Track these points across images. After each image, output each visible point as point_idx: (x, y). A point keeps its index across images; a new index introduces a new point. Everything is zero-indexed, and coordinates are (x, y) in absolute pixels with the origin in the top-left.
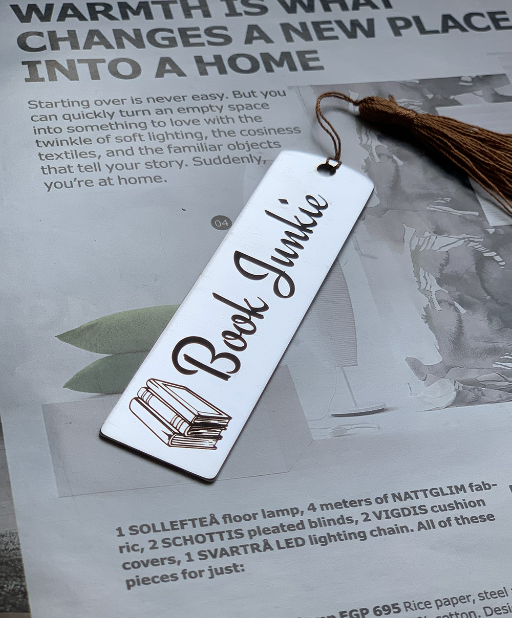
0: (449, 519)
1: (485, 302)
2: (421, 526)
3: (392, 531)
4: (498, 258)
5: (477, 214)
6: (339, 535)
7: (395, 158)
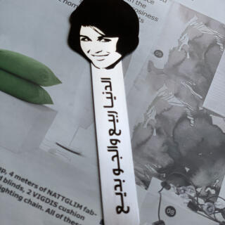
0: (62, 216)
1: (169, 136)
2: (48, 211)
3: (34, 205)
4: (192, 122)
5: (201, 97)
6: (12, 192)
7: (188, 54)
